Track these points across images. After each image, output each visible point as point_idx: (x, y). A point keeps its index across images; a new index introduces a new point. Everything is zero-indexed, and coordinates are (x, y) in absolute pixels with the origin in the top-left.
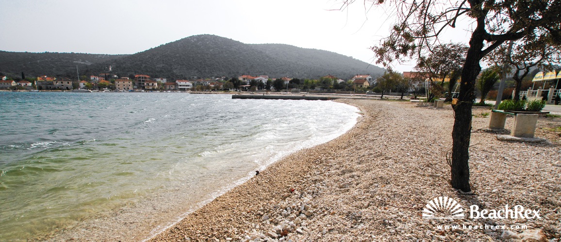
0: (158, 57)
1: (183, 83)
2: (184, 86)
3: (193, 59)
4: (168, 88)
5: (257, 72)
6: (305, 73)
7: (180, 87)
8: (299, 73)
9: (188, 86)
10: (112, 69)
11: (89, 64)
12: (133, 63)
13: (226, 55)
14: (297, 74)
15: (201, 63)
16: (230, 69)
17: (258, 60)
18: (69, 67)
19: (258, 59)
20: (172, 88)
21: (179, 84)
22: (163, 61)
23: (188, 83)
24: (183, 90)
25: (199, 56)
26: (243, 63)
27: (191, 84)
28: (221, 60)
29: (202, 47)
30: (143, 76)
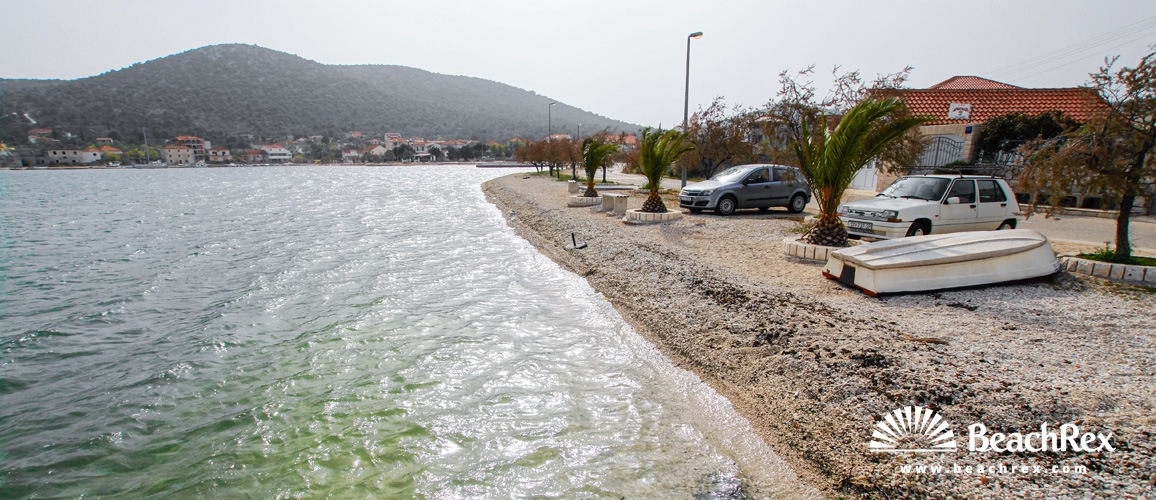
0: (142, 91)
1: (275, 150)
2: (280, 155)
3: (228, 98)
4: (251, 159)
6: (457, 125)
7: (272, 157)
8: (445, 125)
9: (285, 155)
12: (83, 105)
13: (295, 90)
15: (248, 107)
16: (312, 119)
17: (363, 101)
19: (363, 97)
20: (259, 159)
21: (269, 152)
22: (159, 101)
23: (284, 151)
24: (278, 161)
25: (239, 91)
26: (336, 106)
27: (288, 152)
28: (290, 101)
29: (239, 73)
30: (195, 138)
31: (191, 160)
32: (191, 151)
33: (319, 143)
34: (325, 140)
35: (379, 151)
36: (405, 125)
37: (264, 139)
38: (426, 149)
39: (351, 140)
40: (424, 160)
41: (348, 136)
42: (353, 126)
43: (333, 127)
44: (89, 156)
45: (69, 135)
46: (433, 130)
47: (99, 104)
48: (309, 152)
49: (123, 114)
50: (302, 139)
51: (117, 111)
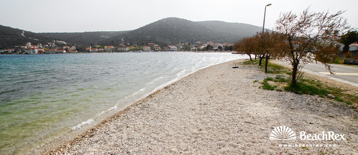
0: (146, 32)
1: (172, 47)
2: (174, 48)
3: (166, 33)
4: (166, 50)
5: (203, 39)
6: (232, 39)
7: (171, 49)
8: (228, 39)
9: (175, 48)
10: (123, 40)
11: (108, 37)
12: (133, 36)
13: (184, 30)
14: (227, 40)
15: (171, 35)
16: (188, 38)
18: (98, 39)
19: (203, 31)
20: (168, 50)
21: (171, 47)
22: (150, 34)
23: (175, 47)
24: (173, 50)
25: (169, 31)
26: (195, 34)
27: (176, 48)
28: (182, 33)
29: (170, 25)
30: (152, 44)
31: (150, 50)
32: (150, 47)
33: (187, 45)
34: (189, 44)
35: (202, 47)
36: (215, 39)
37: (173, 44)
38: (217, 47)
39: (197, 44)
40: (216, 50)
41: (197, 43)
42: (199, 40)
43: (193, 40)
44: (127, 49)
45: (128, 44)
46: (224, 41)
47: (137, 36)
48: (184, 48)
49: (141, 38)
50: (183, 44)
51: (140, 37)
